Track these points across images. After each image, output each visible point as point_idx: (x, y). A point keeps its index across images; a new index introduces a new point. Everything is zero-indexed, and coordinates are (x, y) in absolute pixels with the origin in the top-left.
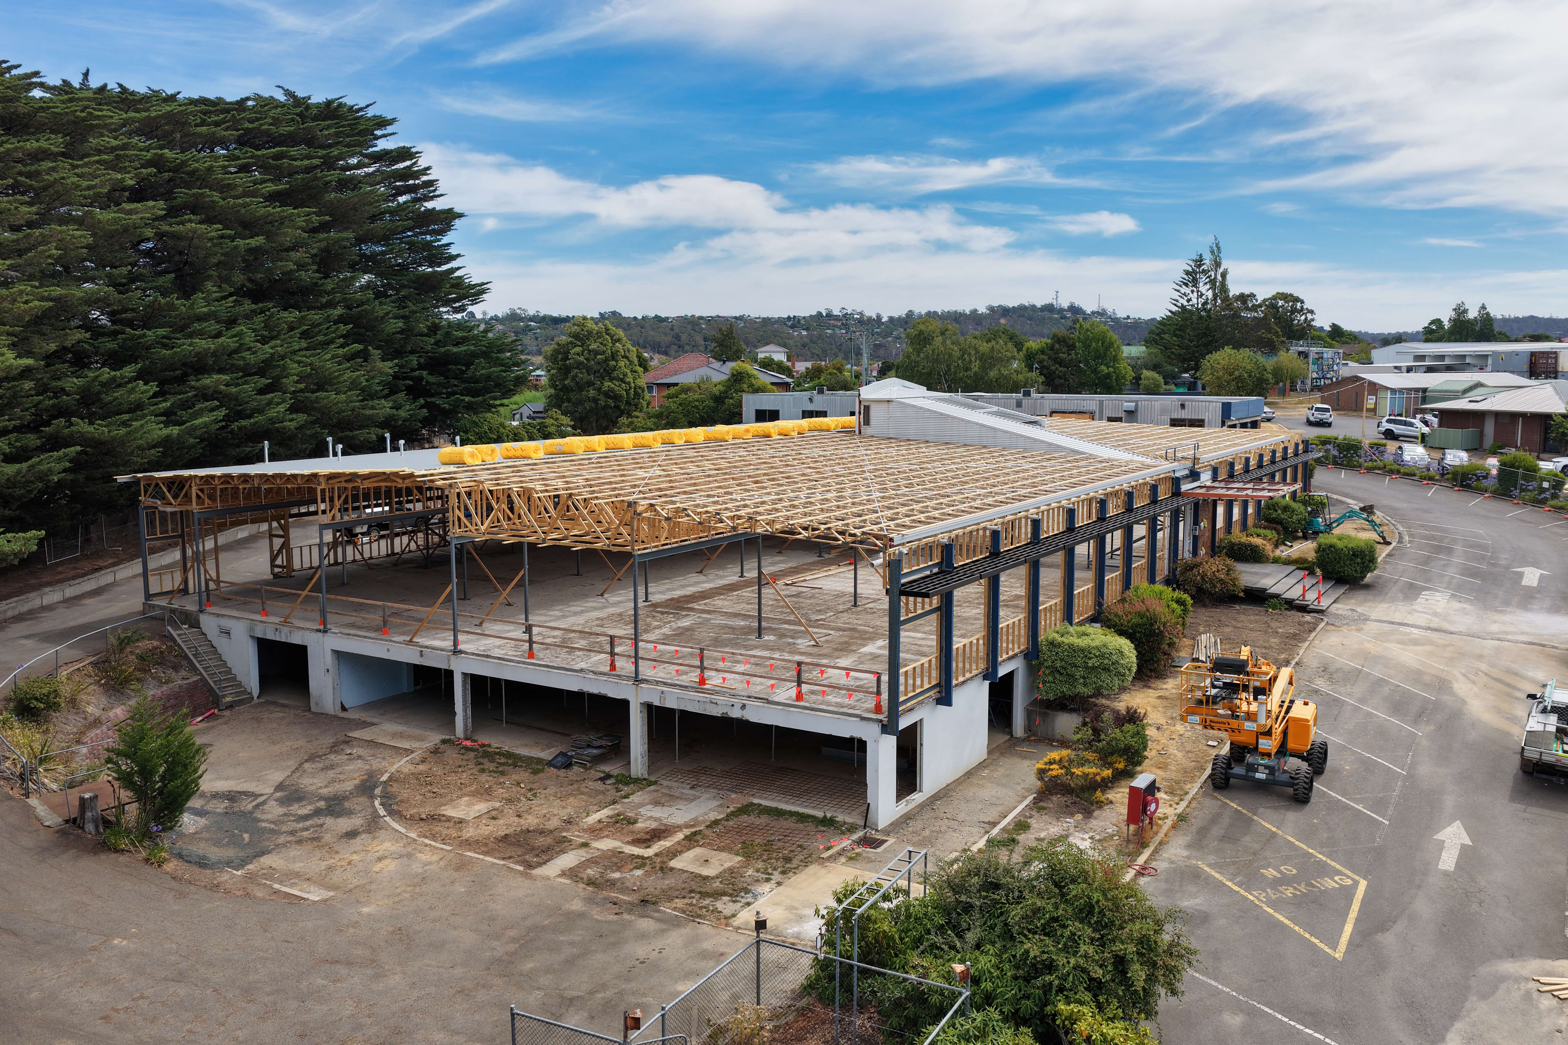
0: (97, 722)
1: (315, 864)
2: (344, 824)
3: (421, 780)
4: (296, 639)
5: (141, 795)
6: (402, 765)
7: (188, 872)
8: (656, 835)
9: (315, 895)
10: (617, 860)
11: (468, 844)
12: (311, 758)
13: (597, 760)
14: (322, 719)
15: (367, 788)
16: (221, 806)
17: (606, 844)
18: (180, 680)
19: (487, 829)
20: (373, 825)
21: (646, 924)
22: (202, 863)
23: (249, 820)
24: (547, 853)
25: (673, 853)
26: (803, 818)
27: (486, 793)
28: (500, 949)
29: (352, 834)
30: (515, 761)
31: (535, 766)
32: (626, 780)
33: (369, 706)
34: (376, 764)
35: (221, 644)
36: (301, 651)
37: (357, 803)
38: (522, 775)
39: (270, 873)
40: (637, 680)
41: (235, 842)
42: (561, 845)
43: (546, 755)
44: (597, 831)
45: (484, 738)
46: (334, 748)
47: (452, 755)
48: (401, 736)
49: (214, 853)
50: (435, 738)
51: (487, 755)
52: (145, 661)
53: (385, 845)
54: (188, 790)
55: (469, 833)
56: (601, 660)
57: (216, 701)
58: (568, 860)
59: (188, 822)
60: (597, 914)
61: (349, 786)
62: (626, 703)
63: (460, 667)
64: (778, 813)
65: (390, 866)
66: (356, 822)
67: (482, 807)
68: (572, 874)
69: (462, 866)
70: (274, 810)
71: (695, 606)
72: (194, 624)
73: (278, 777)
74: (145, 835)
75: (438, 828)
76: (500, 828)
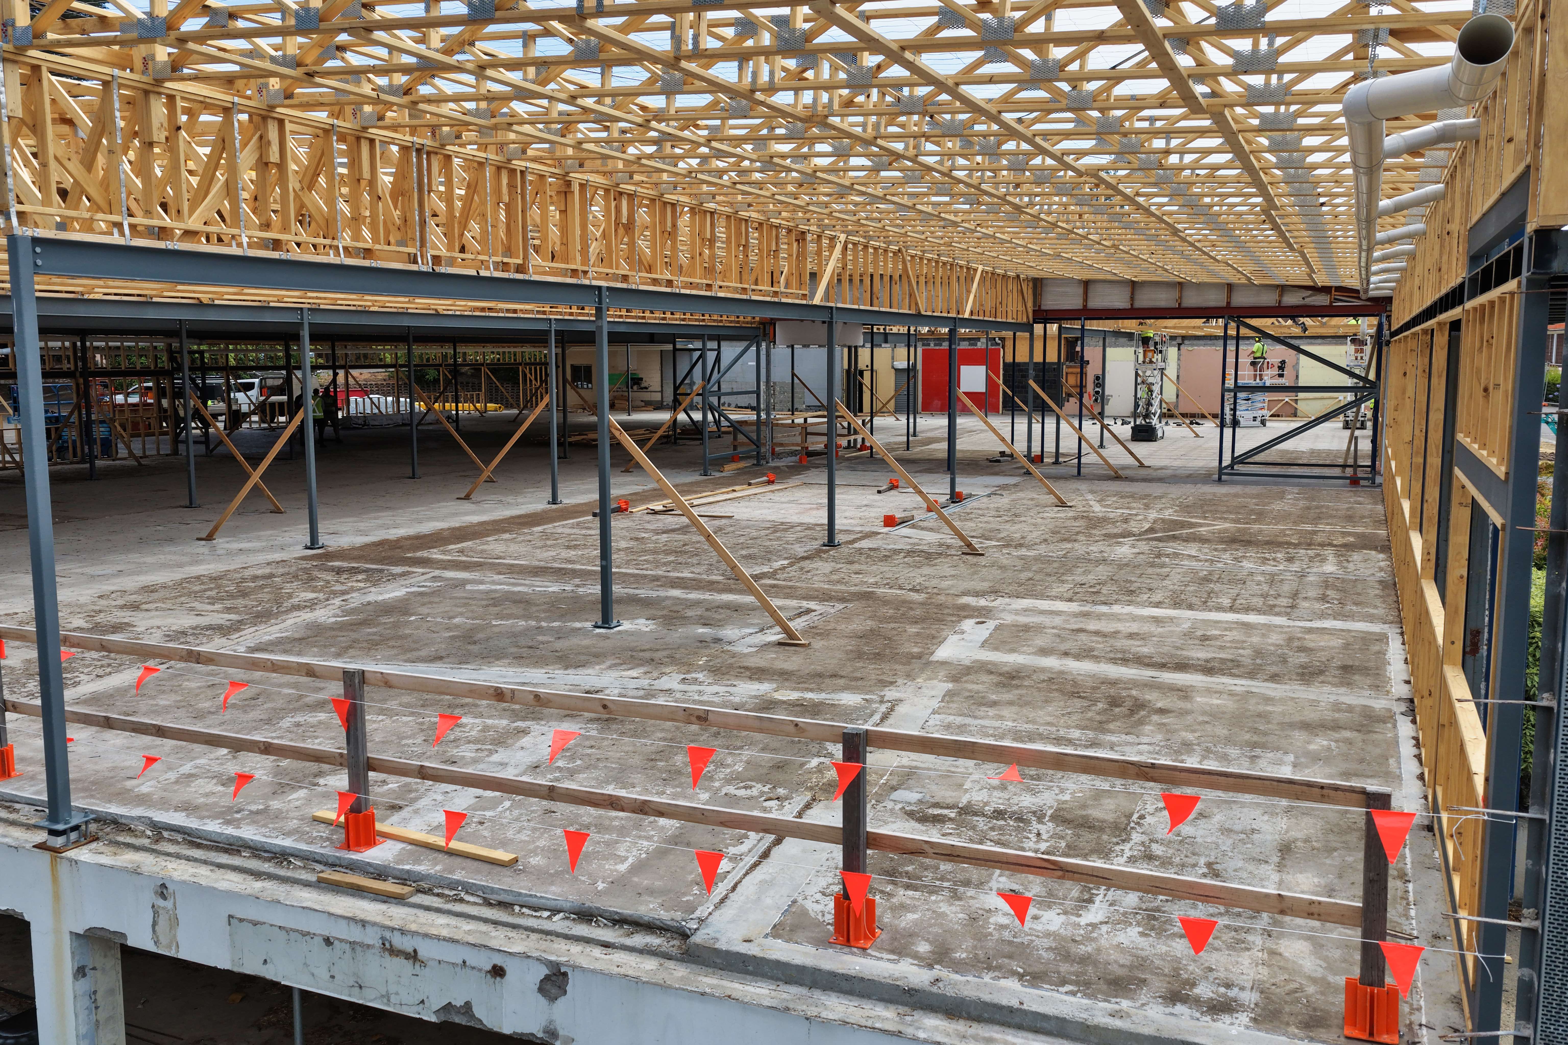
71: (435, 554)
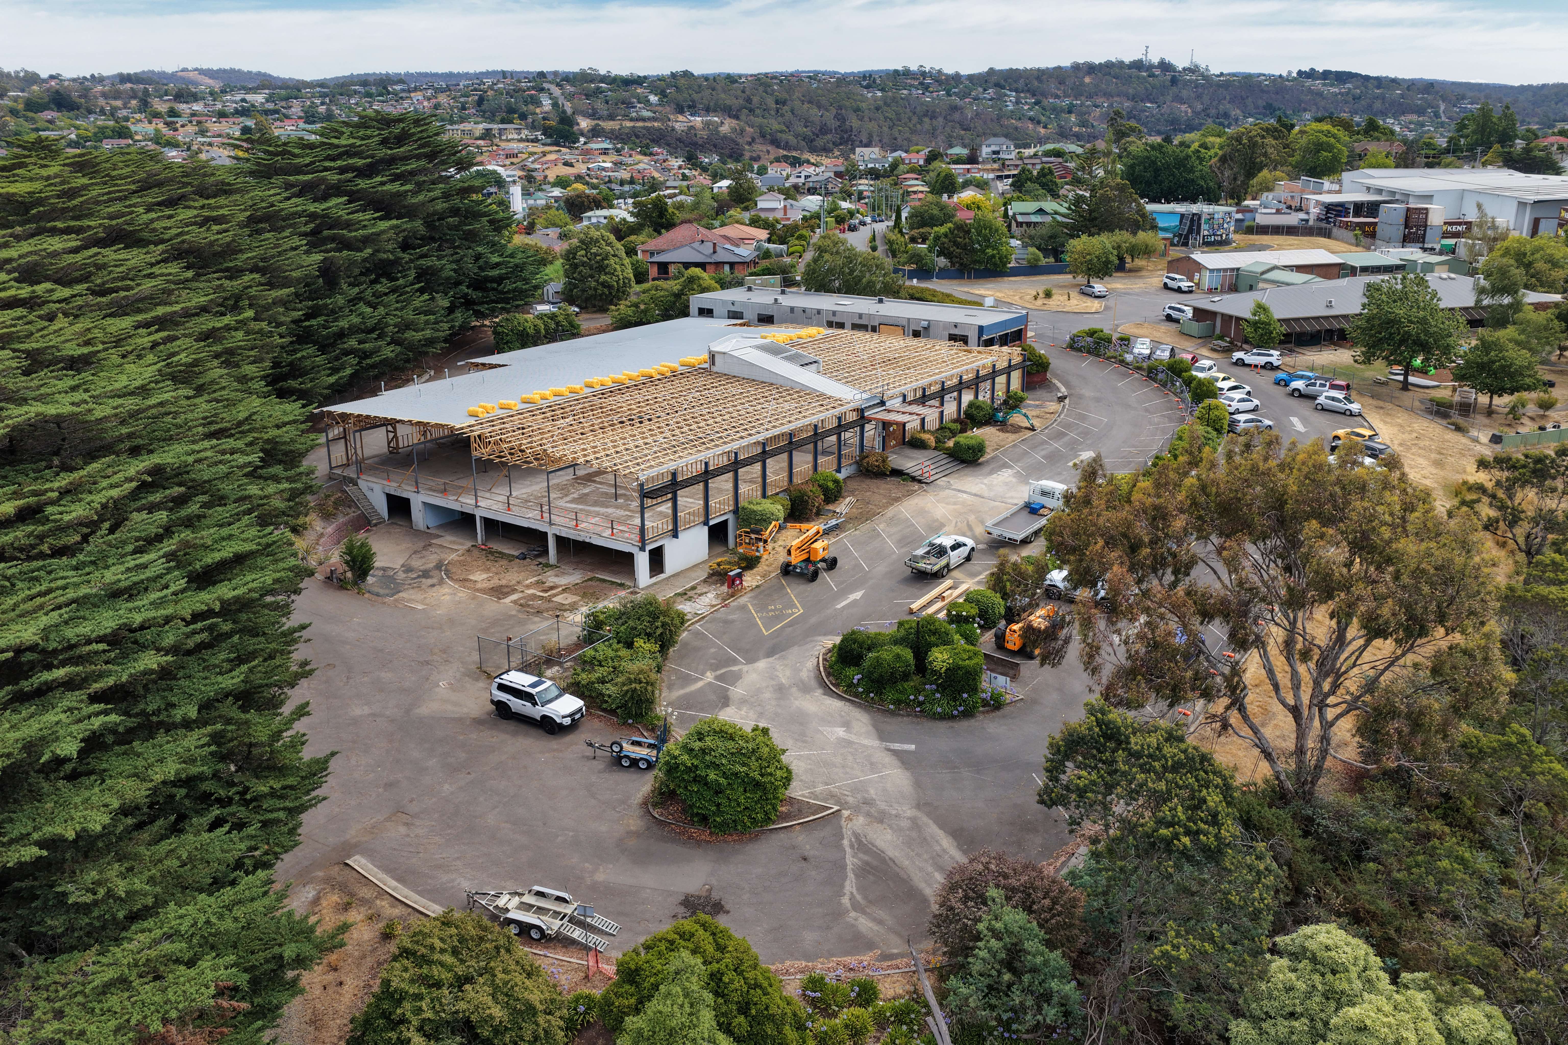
0: (322, 535)
1: (419, 596)
2: (430, 581)
3: (462, 564)
4: (405, 495)
5: (352, 569)
6: (453, 556)
7: (374, 598)
8: (552, 588)
9: (420, 607)
10: (534, 597)
11: (478, 590)
12: (415, 552)
13: (536, 556)
14: (418, 533)
15: (439, 566)
16: (380, 573)
17: (531, 591)
18: (353, 513)
19: (485, 585)
20: (441, 582)
21: (537, 619)
22: (378, 595)
23: (392, 579)
24: (507, 594)
25: (555, 595)
26: (613, 583)
27: (488, 570)
28: (484, 625)
29: (433, 586)
30: (502, 555)
31: (510, 558)
32: (547, 565)
33: (440, 527)
34: (443, 556)
35: (368, 494)
36: (407, 501)
37: (435, 573)
38: (504, 562)
39: (403, 599)
40: (551, 523)
41: (388, 587)
42: (514, 591)
43: (516, 553)
44: (528, 587)
45: (490, 545)
46: (425, 548)
47: (476, 553)
48: (454, 542)
49: (381, 591)
50: (469, 544)
51: (492, 553)
52: (337, 504)
53: (445, 590)
54: (370, 568)
55: (479, 586)
56: (536, 514)
57: (369, 523)
58: (514, 597)
59: (370, 579)
60: (521, 616)
61: (431, 565)
62: (545, 534)
63: (479, 514)
64: (604, 581)
65: (447, 598)
66: (434, 581)
67: (485, 576)
68: (515, 602)
69: (474, 598)
70: (401, 575)
72: (356, 484)
73: (401, 562)
74: (355, 583)
75: (467, 584)
76: (491, 584)
